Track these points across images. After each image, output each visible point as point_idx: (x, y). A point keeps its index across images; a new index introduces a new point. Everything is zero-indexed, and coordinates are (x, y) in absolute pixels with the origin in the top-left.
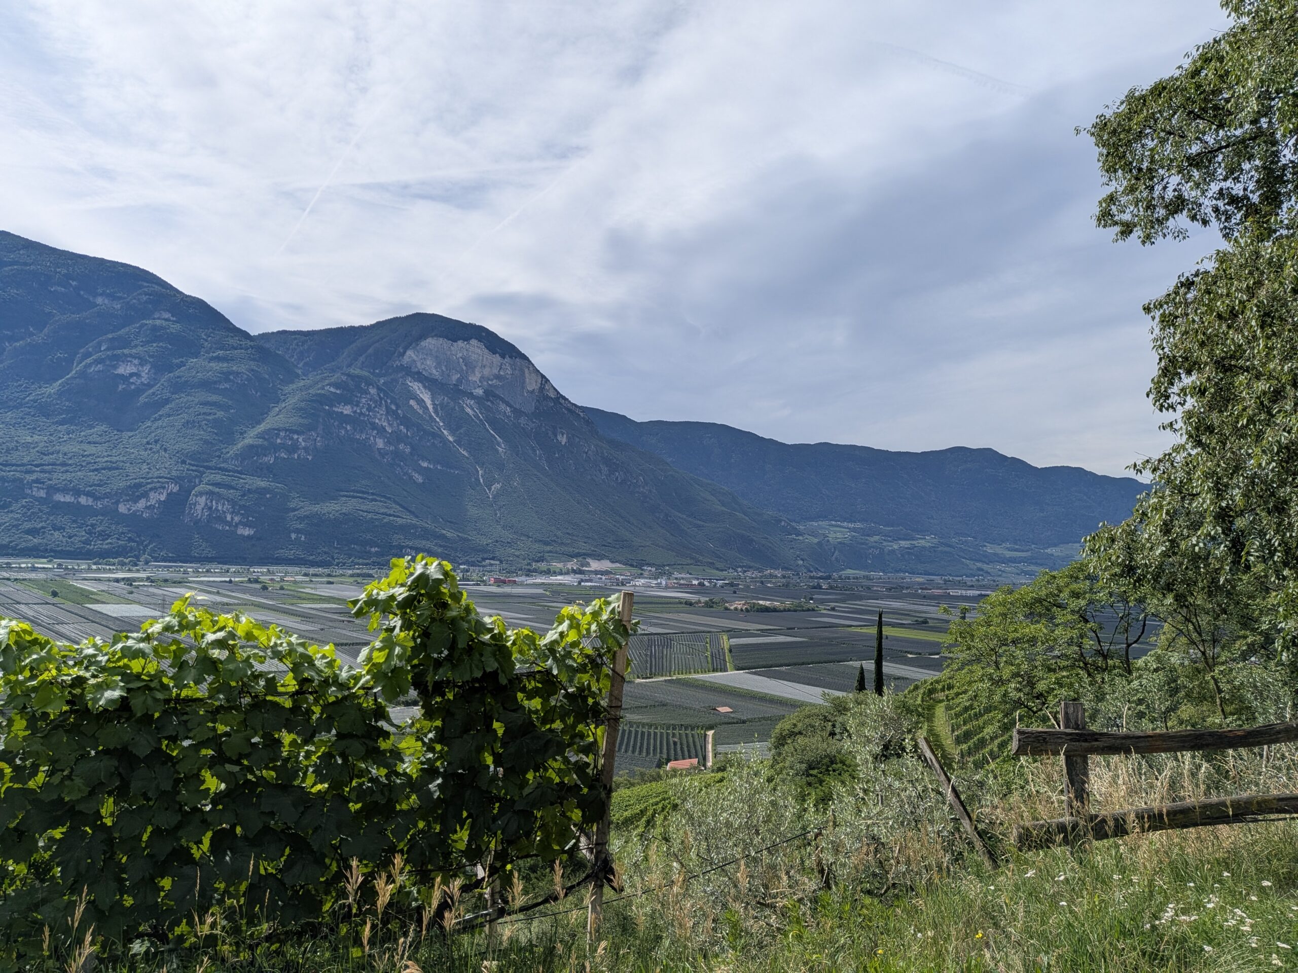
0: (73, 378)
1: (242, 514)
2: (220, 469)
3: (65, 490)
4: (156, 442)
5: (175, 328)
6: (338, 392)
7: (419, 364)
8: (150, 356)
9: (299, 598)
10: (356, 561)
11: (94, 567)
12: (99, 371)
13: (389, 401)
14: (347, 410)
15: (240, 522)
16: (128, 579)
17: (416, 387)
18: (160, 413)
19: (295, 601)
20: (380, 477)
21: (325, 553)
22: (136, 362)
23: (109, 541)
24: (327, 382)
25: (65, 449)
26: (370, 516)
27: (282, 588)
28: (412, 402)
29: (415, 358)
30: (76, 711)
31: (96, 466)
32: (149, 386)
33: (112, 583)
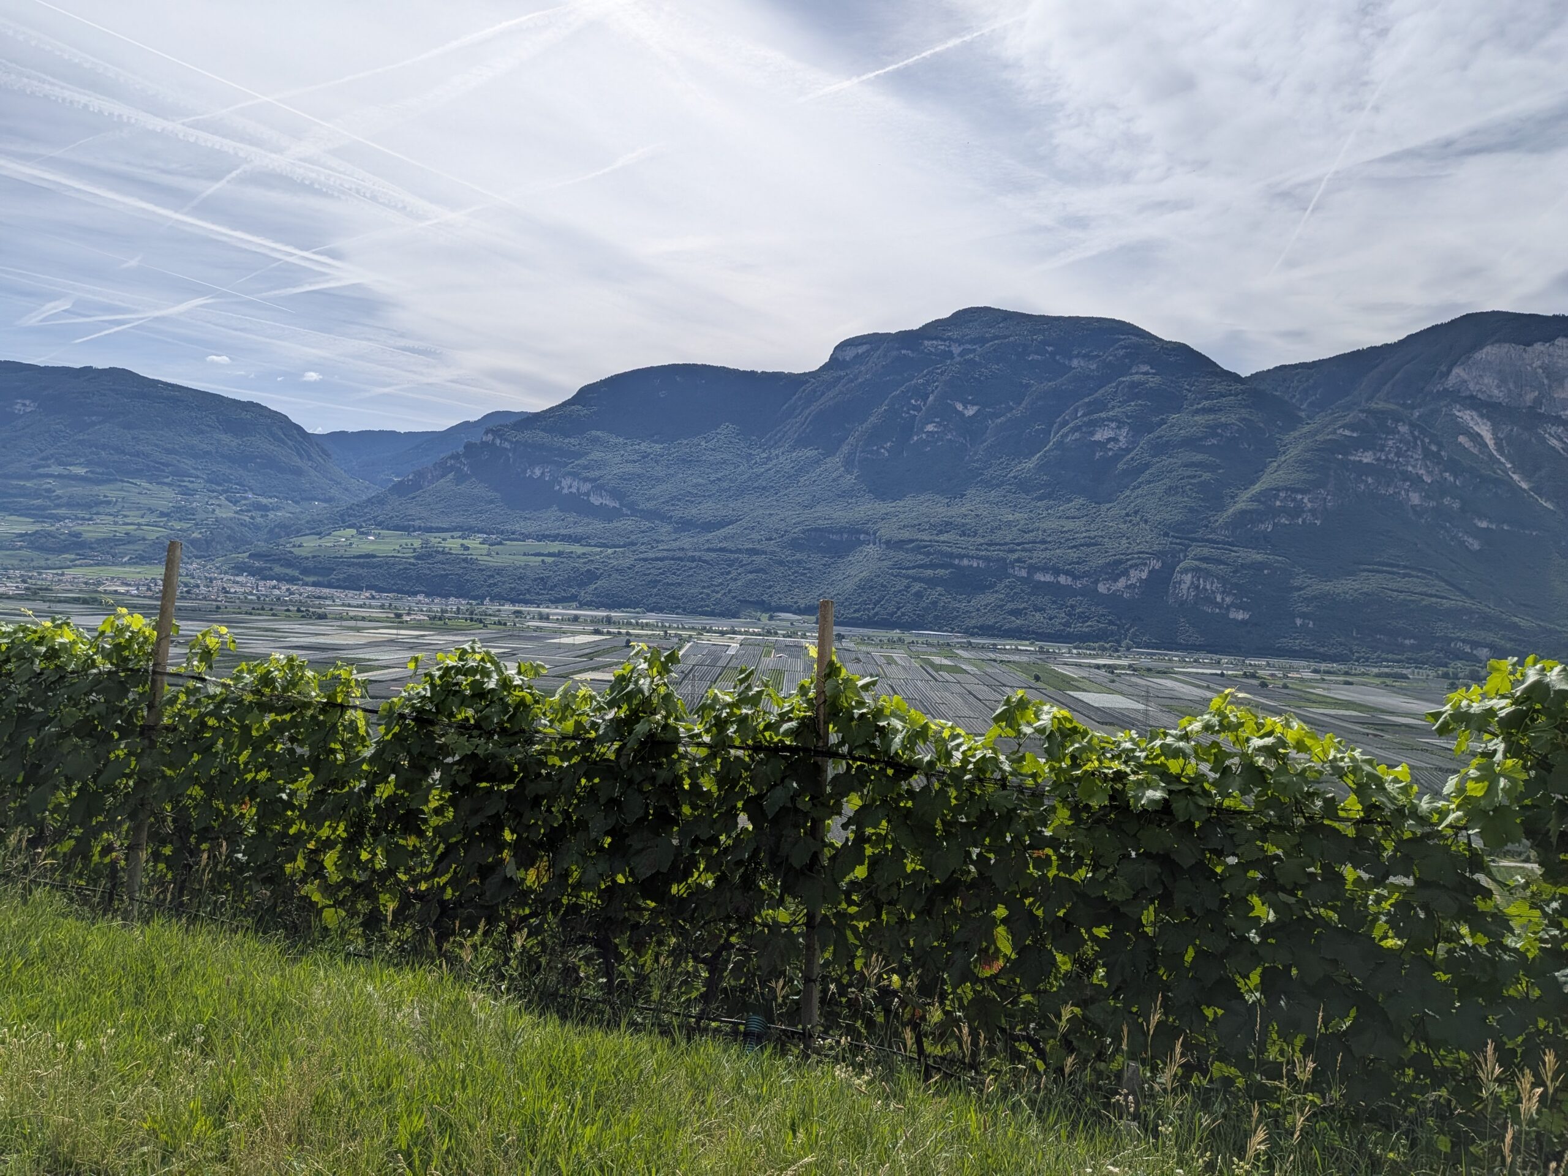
0: (1051, 450)
1: (1234, 594)
2: (1207, 540)
3: (1045, 569)
4: (1136, 512)
5: (1154, 381)
6: (1355, 435)
7: (1471, 386)
8: (1128, 417)
9: (1308, 700)
10: (1384, 656)
11: (1075, 651)
12: (1076, 440)
13: (1427, 440)
14: (1368, 458)
15: (1232, 605)
16: (1109, 666)
17: (1467, 416)
18: (1140, 480)
19: (1302, 704)
20: (1416, 544)
21: (1341, 644)
22: (1114, 425)
23: (1089, 623)
24: (1340, 423)
25: (1044, 526)
26: (1402, 596)
27: (1285, 687)
28: (1462, 439)
29: (1466, 377)
30: (1116, 807)
31: (1074, 543)
32: (1128, 450)
33: (1093, 670)
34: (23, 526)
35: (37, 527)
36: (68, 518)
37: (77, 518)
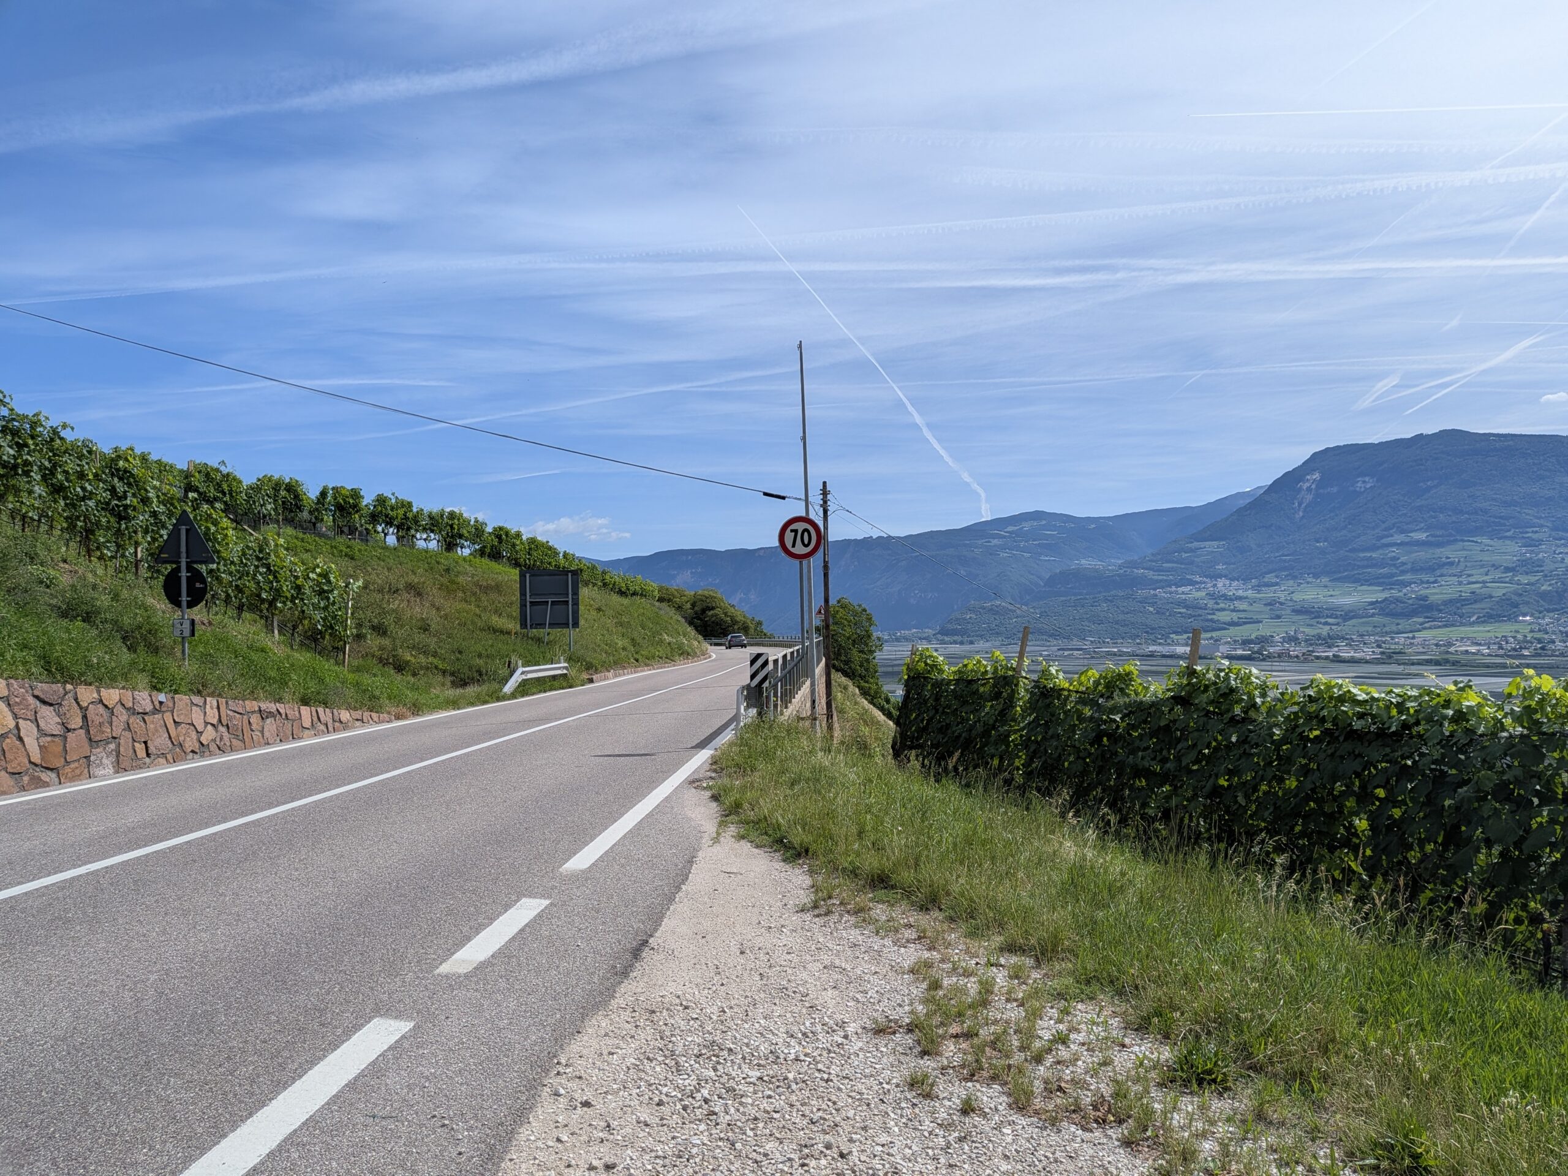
34: (1374, 594)
35: (1386, 595)
36: (1415, 583)
37: (1422, 582)
